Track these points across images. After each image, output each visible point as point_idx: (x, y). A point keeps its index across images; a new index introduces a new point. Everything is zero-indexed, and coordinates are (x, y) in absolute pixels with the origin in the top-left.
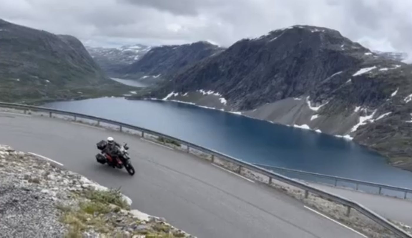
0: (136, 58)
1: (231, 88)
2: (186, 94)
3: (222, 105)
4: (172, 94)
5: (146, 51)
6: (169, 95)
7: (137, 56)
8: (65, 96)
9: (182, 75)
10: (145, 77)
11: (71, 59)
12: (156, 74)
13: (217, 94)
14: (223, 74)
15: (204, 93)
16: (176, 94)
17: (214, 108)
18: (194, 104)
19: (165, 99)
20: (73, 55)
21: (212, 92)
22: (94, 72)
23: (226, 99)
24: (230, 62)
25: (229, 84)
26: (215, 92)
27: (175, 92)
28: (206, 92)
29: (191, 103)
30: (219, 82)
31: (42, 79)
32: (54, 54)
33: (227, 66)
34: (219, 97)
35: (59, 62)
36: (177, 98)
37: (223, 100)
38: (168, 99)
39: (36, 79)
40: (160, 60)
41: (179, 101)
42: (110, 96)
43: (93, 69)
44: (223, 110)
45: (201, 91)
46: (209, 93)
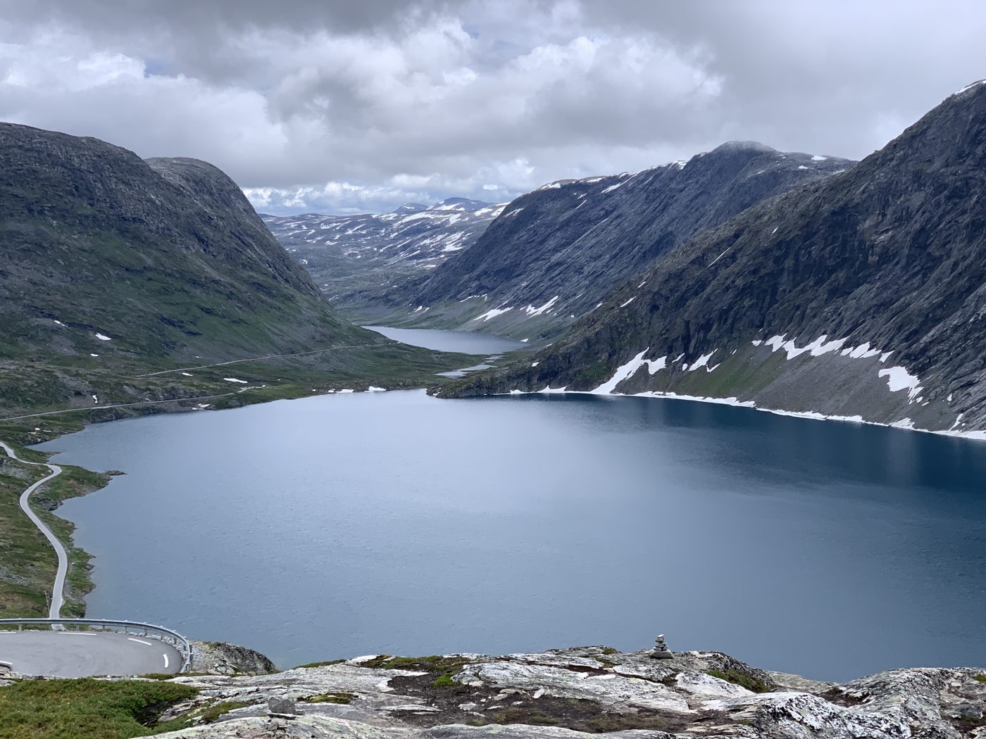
0: (451, 246)
1: (931, 318)
2: (702, 361)
3: (898, 402)
4: (637, 362)
5: (488, 214)
6: (624, 372)
7: (457, 236)
8: (172, 394)
9: (679, 275)
10: (493, 313)
11: (196, 246)
12: (538, 299)
13: (863, 351)
14: (887, 256)
15: (793, 351)
16: (657, 365)
17: (857, 419)
18: (750, 404)
19: (604, 390)
20: (208, 231)
21: (836, 344)
22: (290, 298)
23: (918, 370)
24: (917, 199)
25: (921, 300)
26: (853, 344)
27: (653, 356)
28: (799, 345)
29: (732, 401)
30: (865, 294)
31: (80, 328)
32: (125, 226)
33: (904, 218)
34: (874, 363)
35: (149, 262)
36: (660, 381)
37: (900, 379)
38: (621, 387)
39: (56, 330)
40: (552, 243)
41: (672, 395)
42: (360, 388)
43: (289, 290)
44: (905, 424)
45: (776, 342)
46: (817, 348)
